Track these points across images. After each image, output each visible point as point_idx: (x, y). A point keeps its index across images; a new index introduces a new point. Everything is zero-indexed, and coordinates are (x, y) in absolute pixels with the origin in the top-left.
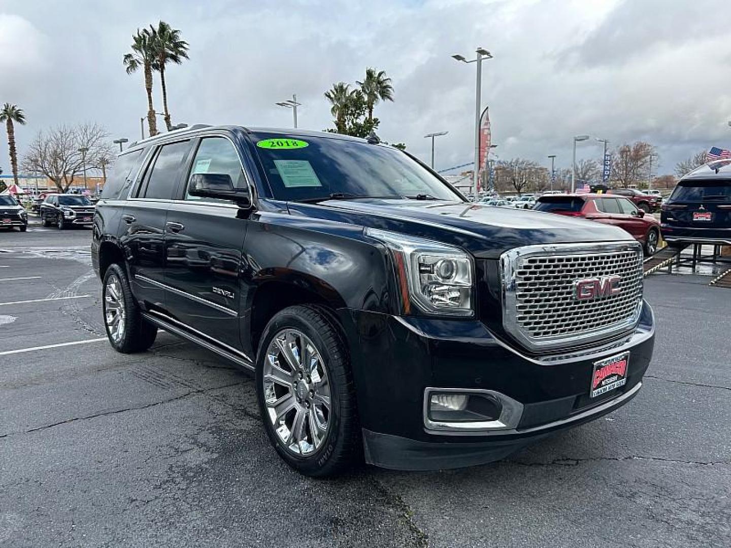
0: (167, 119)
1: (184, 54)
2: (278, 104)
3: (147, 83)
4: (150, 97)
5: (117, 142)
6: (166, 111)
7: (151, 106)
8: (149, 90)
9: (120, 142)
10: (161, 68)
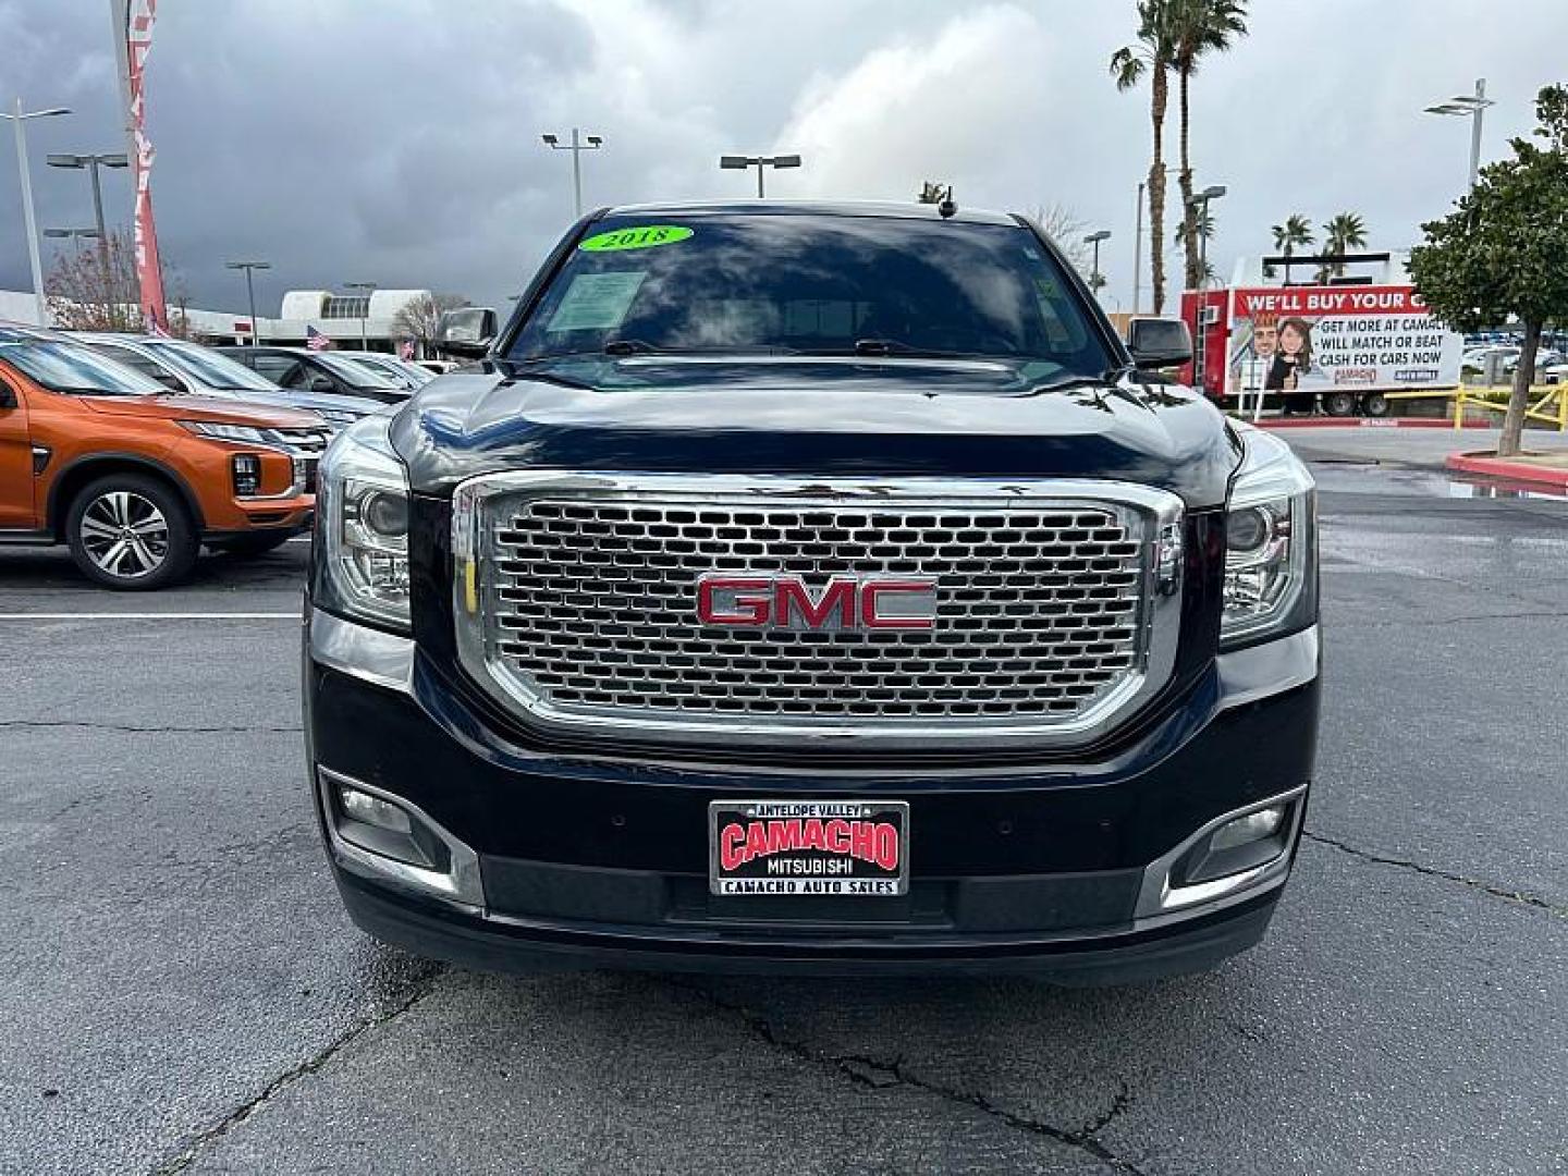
0: (1185, 180)
1: (1234, 25)
2: (1431, 110)
3: (1155, 104)
4: (1158, 136)
5: (1089, 239)
6: (1185, 162)
7: (1158, 154)
8: (1158, 120)
9: (1096, 239)
10: (1185, 65)
